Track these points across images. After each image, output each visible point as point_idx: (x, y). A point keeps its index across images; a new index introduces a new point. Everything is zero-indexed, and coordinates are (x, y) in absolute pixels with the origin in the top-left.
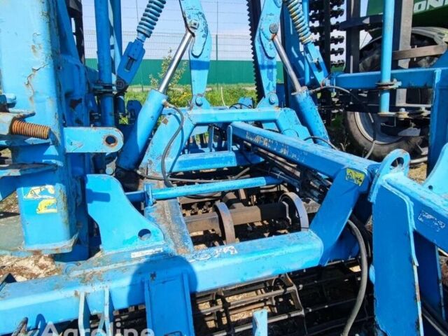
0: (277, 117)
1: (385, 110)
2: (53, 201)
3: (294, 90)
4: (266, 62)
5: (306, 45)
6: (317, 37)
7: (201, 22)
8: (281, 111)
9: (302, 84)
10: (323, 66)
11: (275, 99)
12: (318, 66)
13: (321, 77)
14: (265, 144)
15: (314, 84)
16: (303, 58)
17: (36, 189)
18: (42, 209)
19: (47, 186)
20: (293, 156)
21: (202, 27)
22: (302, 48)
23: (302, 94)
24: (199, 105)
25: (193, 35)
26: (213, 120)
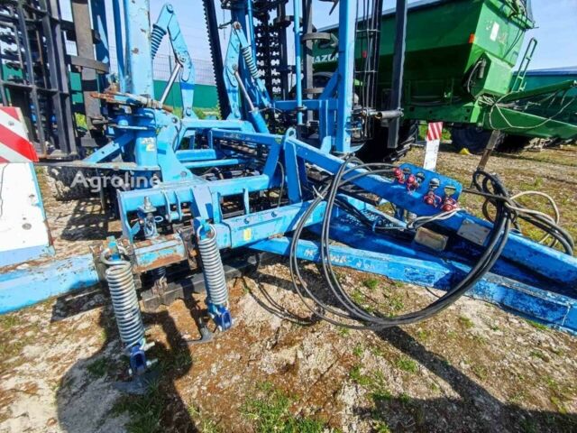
0: (240, 126)
1: (301, 123)
2: (152, 146)
3: (250, 109)
4: (231, 88)
5: (255, 79)
6: (263, 73)
7: (186, 58)
8: (242, 122)
9: (255, 106)
10: (267, 94)
11: (238, 114)
12: (264, 94)
13: (266, 102)
14: (237, 137)
15: (262, 106)
16: (254, 89)
17: (146, 139)
18: (148, 149)
19: (151, 138)
20: (253, 140)
21: (188, 61)
22: (253, 81)
23: (255, 112)
24: (189, 115)
25: (182, 66)
26: (199, 126)
